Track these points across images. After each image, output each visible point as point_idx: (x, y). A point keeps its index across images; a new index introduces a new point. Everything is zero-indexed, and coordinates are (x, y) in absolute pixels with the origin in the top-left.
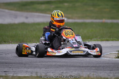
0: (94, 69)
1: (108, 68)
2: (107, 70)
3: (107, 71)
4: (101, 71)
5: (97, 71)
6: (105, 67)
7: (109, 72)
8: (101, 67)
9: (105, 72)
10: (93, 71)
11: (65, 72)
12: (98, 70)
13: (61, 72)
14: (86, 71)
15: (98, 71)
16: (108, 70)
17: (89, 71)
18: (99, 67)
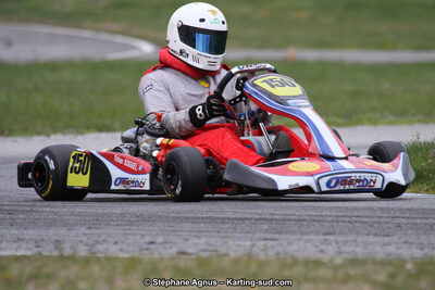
0: (266, 227)
1: (316, 223)
2: (312, 232)
3: (312, 237)
4: (293, 237)
5: (276, 236)
6: (304, 220)
7: (321, 237)
8: (289, 220)
9: (306, 237)
10: (262, 235)
11: (160, 239)
12: (280, 233)
13: (148, 239)
14: (235, 235)
15: (282, 237)
16: (318, 233)
17: (250, 235)
18: (284, 220)
